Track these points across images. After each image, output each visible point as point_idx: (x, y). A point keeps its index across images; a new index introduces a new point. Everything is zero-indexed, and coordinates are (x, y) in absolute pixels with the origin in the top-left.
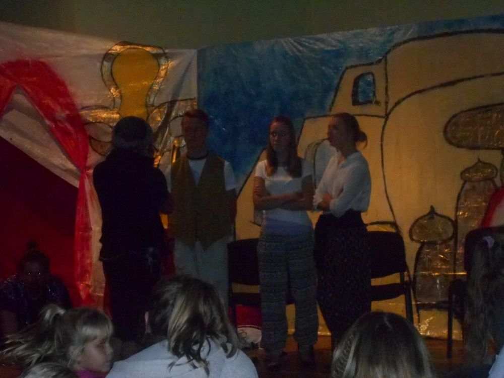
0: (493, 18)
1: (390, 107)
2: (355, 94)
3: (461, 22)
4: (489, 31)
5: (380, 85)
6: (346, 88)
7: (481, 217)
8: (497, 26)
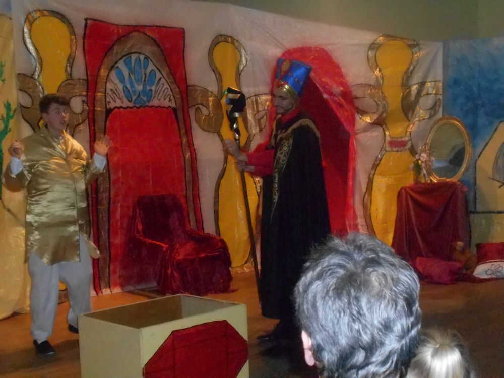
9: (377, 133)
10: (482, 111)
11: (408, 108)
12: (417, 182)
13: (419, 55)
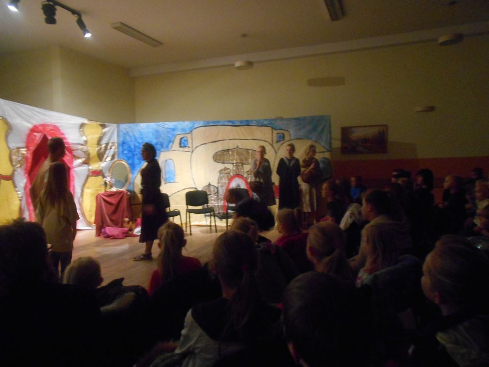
0: (229, 121)
1: (194, 148)
2: (180, 144)
3: (219, 122)
4: (228, 125)
5: (190, 141)
6: (177, 141)
7: (227, 185)
8: (230, 124)
9: (85, 167)
10: (136, 157)
11: (100, 156)
12: (106, 191)
13: (105, 130)
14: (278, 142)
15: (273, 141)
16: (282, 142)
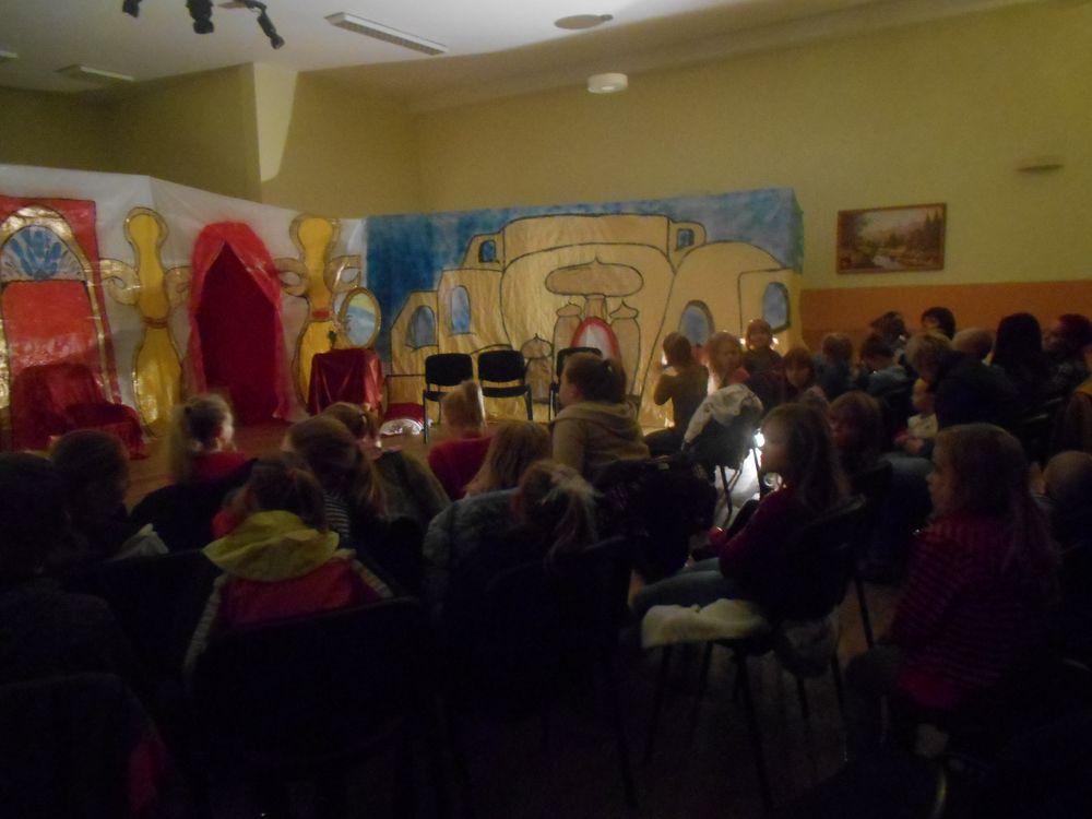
0: (580, 206)
1: (508, 262)
2: (481, 254)
3: (558, 207)
4: (577, 215)
5: (499, 249)
6: (475, 249)
7: (571, 340)
8: (582, 211)
9: (303, 305)
14: (678, 248)
15: (668, 249)
16: (689, 248)
